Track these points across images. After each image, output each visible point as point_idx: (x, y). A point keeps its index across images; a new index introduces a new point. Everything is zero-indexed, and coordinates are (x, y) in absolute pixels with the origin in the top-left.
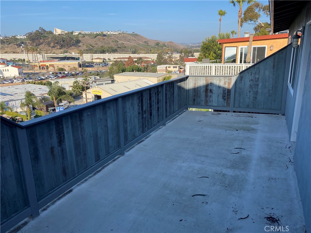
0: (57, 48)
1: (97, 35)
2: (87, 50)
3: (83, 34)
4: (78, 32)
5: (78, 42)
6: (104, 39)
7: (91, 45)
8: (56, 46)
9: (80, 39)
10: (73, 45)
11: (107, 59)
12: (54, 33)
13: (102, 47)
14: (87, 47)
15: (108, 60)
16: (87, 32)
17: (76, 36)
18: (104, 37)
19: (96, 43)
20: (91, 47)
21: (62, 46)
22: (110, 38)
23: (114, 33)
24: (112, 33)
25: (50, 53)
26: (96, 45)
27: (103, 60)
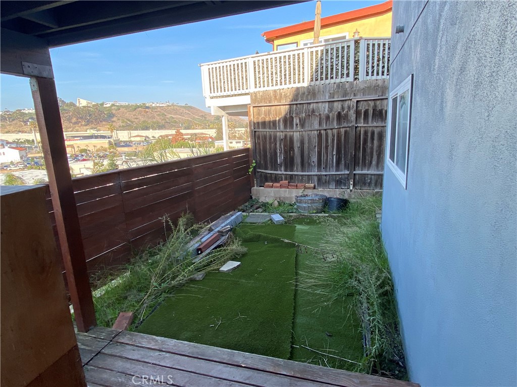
0: (82, 125)
1: (138, 107)
2: (123, 126)
3: (117, 106)
4: (111, 103)
5: (111, 115)
6: (147, 112)
7: (129, 120)
8: (80, 122)
9: (114, 112)
10: (104, 120)
11: (150, 136)
12: (78, 105)
13: (144, 122)
14: (122, 122)
15: (152, 138)
16: (123, 103)
17: (108, 109)
18: (147, 110)
19: (136, 117)
20: (128, 122)
21: (88, 121)
22: (155, 110)
23: (161, 105)
24: (158, 105)
25: (72, 131)
26: (136, 120)
27: (144, 138)
